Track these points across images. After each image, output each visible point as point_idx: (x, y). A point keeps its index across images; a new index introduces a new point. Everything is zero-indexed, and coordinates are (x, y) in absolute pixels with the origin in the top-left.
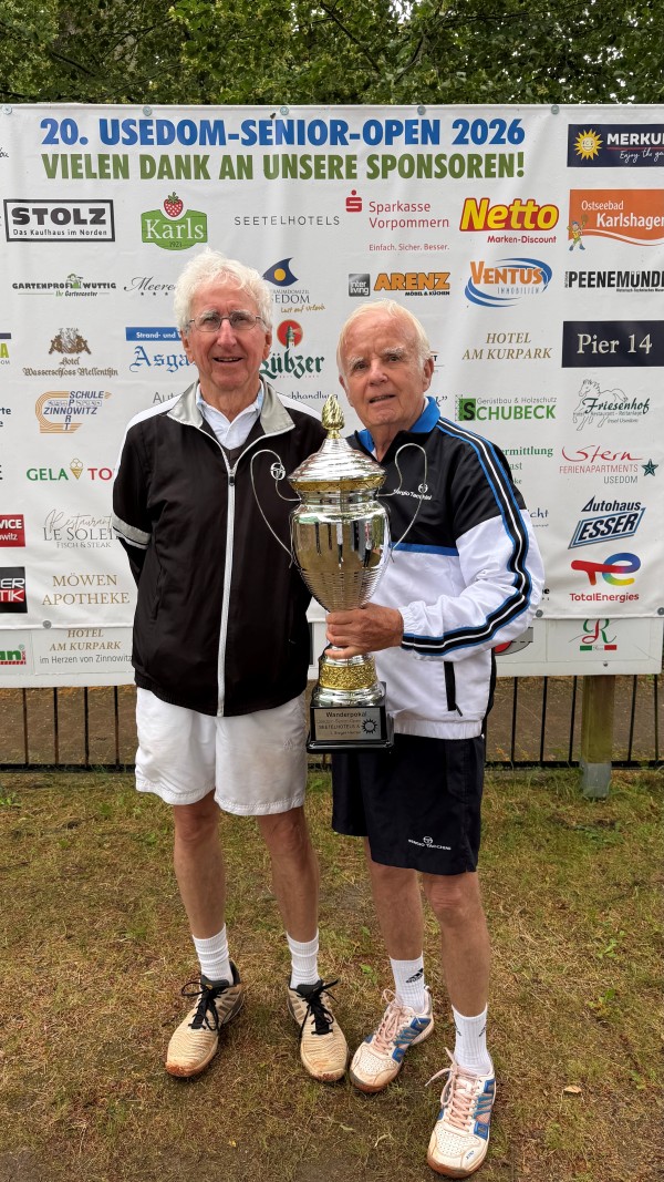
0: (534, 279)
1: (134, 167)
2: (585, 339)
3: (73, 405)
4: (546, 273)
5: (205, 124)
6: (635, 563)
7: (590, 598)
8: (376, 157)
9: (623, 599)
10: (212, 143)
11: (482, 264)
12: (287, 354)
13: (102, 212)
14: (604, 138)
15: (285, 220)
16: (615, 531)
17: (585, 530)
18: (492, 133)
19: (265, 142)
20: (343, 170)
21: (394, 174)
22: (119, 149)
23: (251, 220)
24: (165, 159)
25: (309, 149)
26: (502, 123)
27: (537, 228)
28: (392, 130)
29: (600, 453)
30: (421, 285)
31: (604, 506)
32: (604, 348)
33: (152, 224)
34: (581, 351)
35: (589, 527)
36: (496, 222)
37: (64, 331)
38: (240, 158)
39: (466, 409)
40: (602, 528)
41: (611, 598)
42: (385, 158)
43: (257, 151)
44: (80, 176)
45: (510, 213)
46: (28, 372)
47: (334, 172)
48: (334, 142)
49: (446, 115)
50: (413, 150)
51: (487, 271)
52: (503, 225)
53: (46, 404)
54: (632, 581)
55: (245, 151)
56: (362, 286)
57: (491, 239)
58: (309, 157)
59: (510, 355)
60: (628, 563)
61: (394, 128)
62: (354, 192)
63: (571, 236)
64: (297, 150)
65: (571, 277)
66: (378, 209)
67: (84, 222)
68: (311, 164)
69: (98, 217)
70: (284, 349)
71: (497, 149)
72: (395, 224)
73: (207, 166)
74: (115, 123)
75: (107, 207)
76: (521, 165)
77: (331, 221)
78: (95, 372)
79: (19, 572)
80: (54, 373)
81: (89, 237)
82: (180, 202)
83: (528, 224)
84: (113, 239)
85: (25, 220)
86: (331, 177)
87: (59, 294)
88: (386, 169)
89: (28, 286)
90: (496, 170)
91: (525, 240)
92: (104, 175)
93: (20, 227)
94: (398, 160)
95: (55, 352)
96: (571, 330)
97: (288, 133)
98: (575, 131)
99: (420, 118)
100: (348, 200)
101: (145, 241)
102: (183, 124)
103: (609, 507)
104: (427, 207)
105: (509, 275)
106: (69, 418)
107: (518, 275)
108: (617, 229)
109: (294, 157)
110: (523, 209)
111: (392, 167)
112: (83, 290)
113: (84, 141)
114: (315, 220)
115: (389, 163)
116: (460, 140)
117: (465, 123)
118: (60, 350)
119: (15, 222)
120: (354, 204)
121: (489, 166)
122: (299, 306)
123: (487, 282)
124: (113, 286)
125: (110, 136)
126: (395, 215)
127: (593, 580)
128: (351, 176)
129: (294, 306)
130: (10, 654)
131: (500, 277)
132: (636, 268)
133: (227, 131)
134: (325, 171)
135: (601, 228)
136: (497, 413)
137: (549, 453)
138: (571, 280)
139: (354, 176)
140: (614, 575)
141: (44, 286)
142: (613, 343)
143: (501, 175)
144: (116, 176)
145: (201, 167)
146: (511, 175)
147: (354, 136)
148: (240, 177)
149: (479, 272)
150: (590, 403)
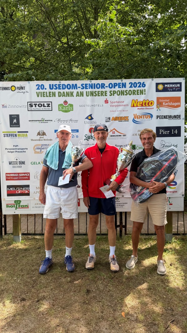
0: (149, 117)
1: (57, 94)
2: (161, 131)
3: (42, 147)
4: (152, 116)
5: (73, 85)
6: (176, 184)
8: (111, 91)
9: (173, 192)
10: (74, 89)
11: (136, 114)
12: (91, 135)
13: (49, 104)
14: (164, 86)
15: (91, 106)
18: (138, 85)
19: (86, 88)
20: (104, 94)
21: (116, 95)
22: (53, 90)
23: (83, 106)
24: (64, 92)
25: (96, 90)
26: (140, 83)
27: (149, 106)
28: (115, 85)
30: (122, 119)
32: (166, 133)
33: (61, 107)
34: (160, 133)
36: (139, 105)
37: (40, 131)
38: (81, 92)
39: (133, 147)
41: (170, 192)
42: (114, 91)
43: (85, 91)
44: (45, 96)
45: (143, 103)
46: (32, 140)
47: (102, 95)
48: (102, 88)
49: (127, 81)
50: (120, 89)
51: (137, 116)
52: (141, 106)
53: (36, 147)
54: (175, 188)
55: (82, 90)
56: (108, 120)
57: (138, 109)
58: (96, 92)
60: (174, 183)
61: (116, 85)
62: (106, 99)
63: (157, 108)
64: (94, 90)
65: (158, 117)
66: (112, 103)
67: (45, 106)
68: (97, 93)
69: (48, 105)
70: (91, 134)
71: (139, 89)
72: (116, 106)
74: (53, 85)
75: (50, 103)
76: (145, 92)
78: (47, 140)
79: (28, 186)
80: (38, 140)
81: (47, 110)
82: (67, 102)
83: (147, 105)
84: (52, 110)
85: (32, 106)
86: (101, 96)
87: (39, 122)
89: (32, 121)
91: (146, 109)
92: (50, 96)
93: (31, 108)
94: (116, 91)
95: (38, 135)
96: (158, 129)
97: (92, 86)
98: (157, 84)
99: (121, 82)
100: (105, 101)
101: (59, 110)
102: (68, 85)
104: (123, 102)
105: (143, 117)
106: (41, 150)
107: (145, 116)
108: (168, 106)
109: (93, 92)
110: (146, 102)
111: (115, 93)
112: (45, 122)
113: (46, 89)
116: (131, 87)
117: (132, 83)
119: (30, 107)
120: (106, 102)
121: (138, 92)
123: (137, 118)
124: (52, 121)
125: (51, 88)
126: (116, 104)
128: (106, 95)
129: (93, 125)
130: (25, 206)
131: (141, 117)
132: (173, 114)
133: (78, 86)
134: (100, 94)
135: (164, 105)
136: (141, 148)
138: (157, 117)
139: (107, 95)
140: (171, 186)
141: (36, 121)
142: (168, 131)
143: (140, 94)
144: (53, 96)
145: (72, 94)
146: (143, 94)
147: (107, 87)
148: (81, 96)
149: (136, 116)
150: (163, 145)
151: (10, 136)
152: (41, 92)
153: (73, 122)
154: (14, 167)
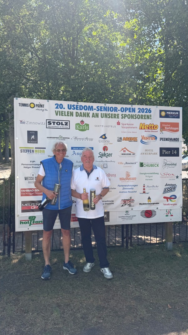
0: (154, 139)
1: (74, 114)
2: (164, 151)
4: (156, 138)
5: (89, 106)
6: (176, 197)
7: (167, 205)
8: (123, 114)
9: (174, 205)
10: (91, 110)
11: (144, 136)
13: (67, 123)
14: (166, 113)
15: (105, 126)
16: (171, 190)
17: (166, 190)
18: (145, 111)
19: (101, 110)
20: (116, 117)
21: (126, 118)
22: (71, 110)
23: (98, 126)
24: (81, 113)
25: (110, 112)
26: (147, 109)
27: (154, 129)
28: (126, 109)
29: (168, 174)
30: (132, 140)
31: (169, 185)
32: (167, 153)
33: (78, 126)
34: (163, 153)
35: (167, 189)
36: (146, 128)
40: (169, 189)
41: (171, 205)
42: (125, 115)
43: (100, 112)
44: (63, 115)
45: (149, 126)
46: (49, 156)
48: (115, 111)
50: (130, 113)
51: (145, 137)
52: (148, 128)
54: (175, 201)
55: (97, 112)
56: (120, 140)
57: (145, 131)
59: (149, 154)
60: (174, 197)
62: (119, 121)
63: (161, 131)
64: (108, 113)
65: (161, 139)
66: (123, 125)
67: (63, 125)
68: (110, 115)
69: (66, 124)
70: (104, 152)
72: (126, 128)
73: (89, 115)
74: (71, 105)
75: (68, 122)
76: (151, 117)
77: (114, 127)
81: (64, 128)
82: (84, 122)
83: (152, 128)
84: (69, 129)
85: (51, 124)
87: (57, 140)
89: (50, 138)
90: (146, 118)
91: (152, 131)
92: (68, 116)
93: (49, 125)
94: (127, 115)
96: (161, 149)
97: (105, 109)
98: (161, 111)
99: (132, 107)
100: (117, 122)
101: (76, 129)
102: (85, 106)
103: (170, 185)
104: (133, 124)
105: (149, 138)
107: (151, 138)
108: (169, 130)
110: (151, 125)
112: (62, 139)
113: (64, 108)
114: (111, 126)
116: (139, 112)
117: (140, 109)
119: (48, 124)
120: (118, 123)
122: (107, 143)
123: (145, 139)
124: (69, 138)
125: (70, 108)
126: (127, 126)
127: (168, 201)
128: (118, 118)
129: (106, 143)
131: (147, 138)
132: (173, 137)
133: (94, 108)
134: (113, 117)
135: (166, 129)
136: (147, 166)
137: (158, 174)
140: (172, 200)
141: (54, 138)
142: (169, 152)
143: (147, 119)
144: (71, 116)
146: (149, 119)
147: (119, 110)
148: (96, 117)
149: (143, 137)
150: (165, 164)
151: (28, 152)
152: (60, 111)
153: (88, 140)
154: (29, 183)
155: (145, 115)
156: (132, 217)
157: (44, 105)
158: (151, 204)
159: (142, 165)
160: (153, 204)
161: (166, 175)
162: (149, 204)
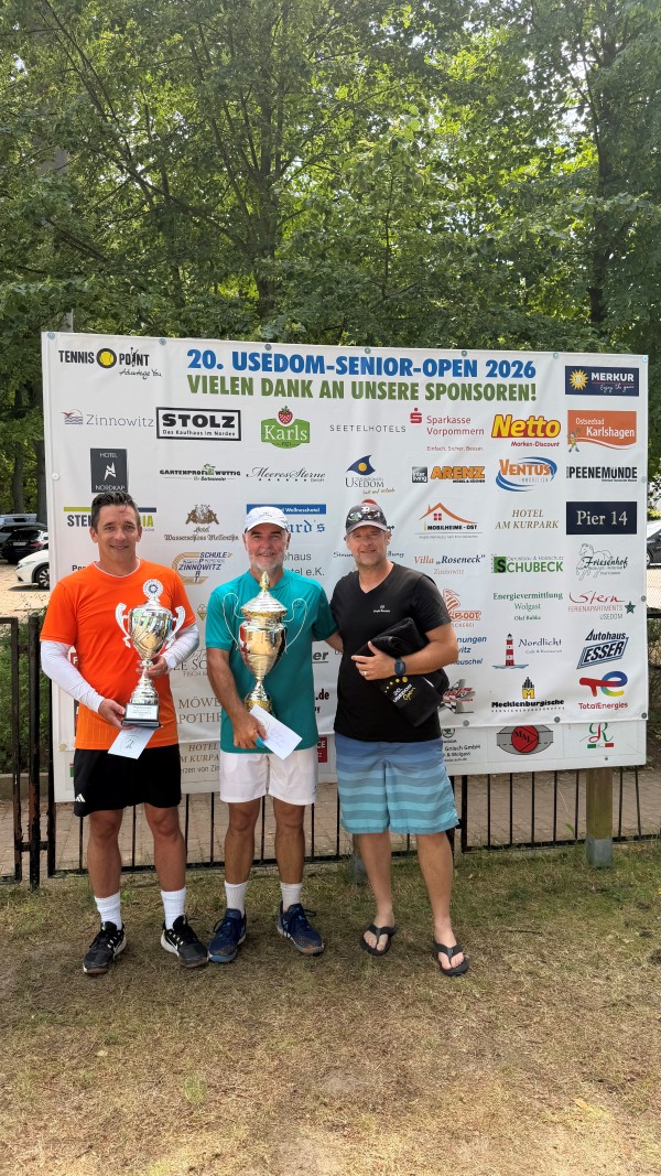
0: (544, 471)
1: (257, 387)
2: (582, 515)
3: (203, 563)
4: (553, 468)
5: (310, 358)
6: (624, 680)
7: (593, 707)
8: (432, 385)
9: (617, 706)
10: (315, 371)
11: (507, 461)
13: (232, 419)
14: (589, 376)
15: (367, 428)
16: (609, 655)
17: (588, 655)
18: (513, 370)
19: (353, 372)
20: (409, 393)
21: (445, 397)
22: (246, 373)
23: (342, 428)
24: (280, 382)
25: (384, 378)
26: (520, 364)
27: (546, 436)
28: (443, 366)
29: (596, 596)
30: (464, 475)
31: (600, 636)
32: (595, 521)
33: (269, 428)
34: (579, 523)
35: (591, 652)
36: (517, 432)
37: (199, 506)
38: (335, 383)
40: (600, 652)
41: (608, 706)
42: (439, 385)
43: (347, 379)
44: (216, 392)
45: (527, 426)
46: (169, 537)
47: (402, 395)
48: (402, 374)
49: (480, 356)
50: (459, 381)
51: (511, 466)
52: (521, 434)
53: (181, 563)
54: (622, 693)
55: (339, 378)
56: (421, 475)
57: (514, 444)
58: (384, 384)
59: (529, 525)
60: (619, 679)
61: (445, 365)
62: (416, 409)
63: (569, 442)
64: (377, 379)
65: (571, 471)
66: (433, 421)
67: (218, 426)
68: (386, 388)
69: (228, 422)
71: (517, 381)
72: (445, 432)
73: (311, 388)
74: (244, 355)
75: (236, 415)
76: (534, 392)
77: (400, 429)
78: (222, 538)
80: (189, 539)
81: (222, 437)
82: (290, 413)
83: (539, 433)
84: (239, 439)
85: (172, 423)
86: (400, 398)
87: (195, 478)
88: (439, 393)
89: (172, 472)
90: (516, 395)
91: (537, 444)
92: (235, 392)
93: (167, 428)
94: (447, 387)
95: (191, 523)
96: (572, 508)
97: (369, 366)
98: (570, 370)
99: (463, 359)
100: (412, 414)
101: (263, 441)
102: (294, 357)
103: (604, 637)
104: (468, 420)
105: (527, 469)
106: (198, 573)
107: (533, 469)
108: (601, 438)
109: (374, 383)
110: (536, 423)
111: (444, 392)
112: (215, 476)
113: (220, 367)
114: (388, 428)
115: (441, 389)
116: (491, 374)
117: (494, 363)
118: (195, 521)
119: (165, 424)
120: (416, 418)
122: (376, 489)
123: (511, 474)
124: (238, 473)
125: (240, 364)
126: (445, 426)
127: (595, 693)
128: (415, 398)
129: (373, 489)
131: (521, 470)
132: (614, 465)
133: (326, 364)
134: (396, 394)
135: (590, 436)
136: (522, 567)
137: (560, 597)
138: (571, 473)
140: (610, 689)
141: (185, 472)
142: (602, 517)
144: (243, 393)
145: (306, 389)
146: (527, 399)
147: (417, 370)
148: (335, 396)
149: (506, 467)
150: (588, 560)
153: (308, 478)
155: (512, 386)
156: (467, 751)
157: (147, 356)
158: (534, 704)
159: (500, 565)
160: (542, 704)
161: (590, 600)
162: (527, 704)
